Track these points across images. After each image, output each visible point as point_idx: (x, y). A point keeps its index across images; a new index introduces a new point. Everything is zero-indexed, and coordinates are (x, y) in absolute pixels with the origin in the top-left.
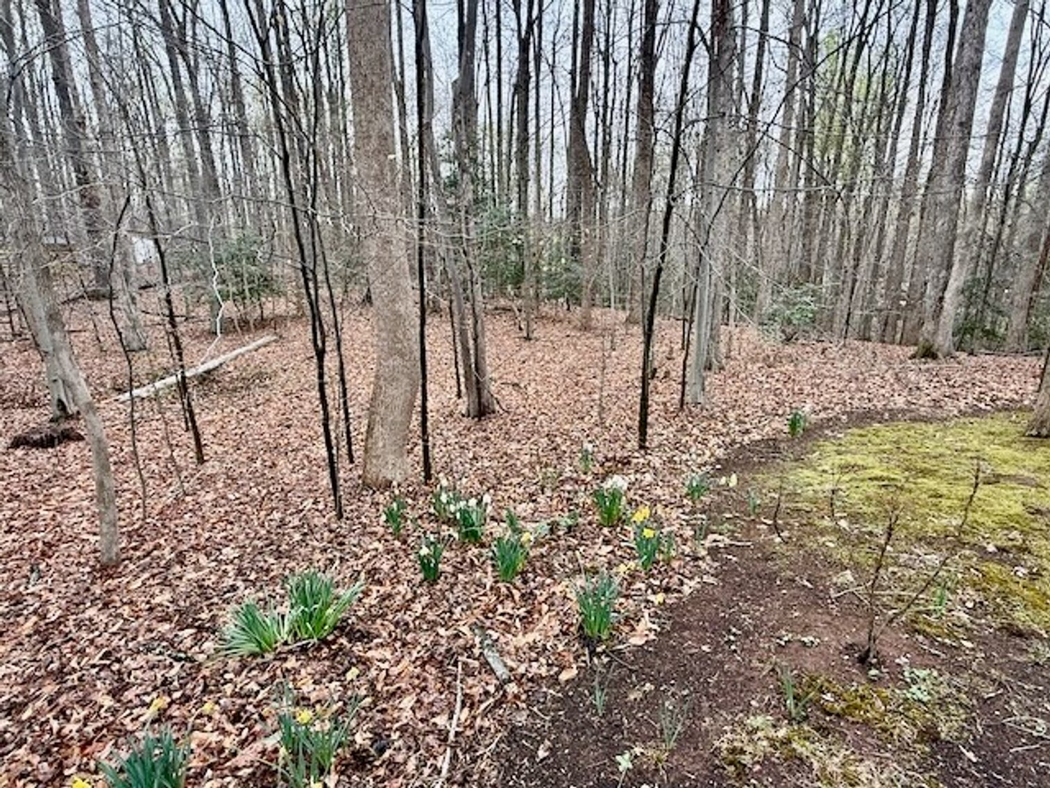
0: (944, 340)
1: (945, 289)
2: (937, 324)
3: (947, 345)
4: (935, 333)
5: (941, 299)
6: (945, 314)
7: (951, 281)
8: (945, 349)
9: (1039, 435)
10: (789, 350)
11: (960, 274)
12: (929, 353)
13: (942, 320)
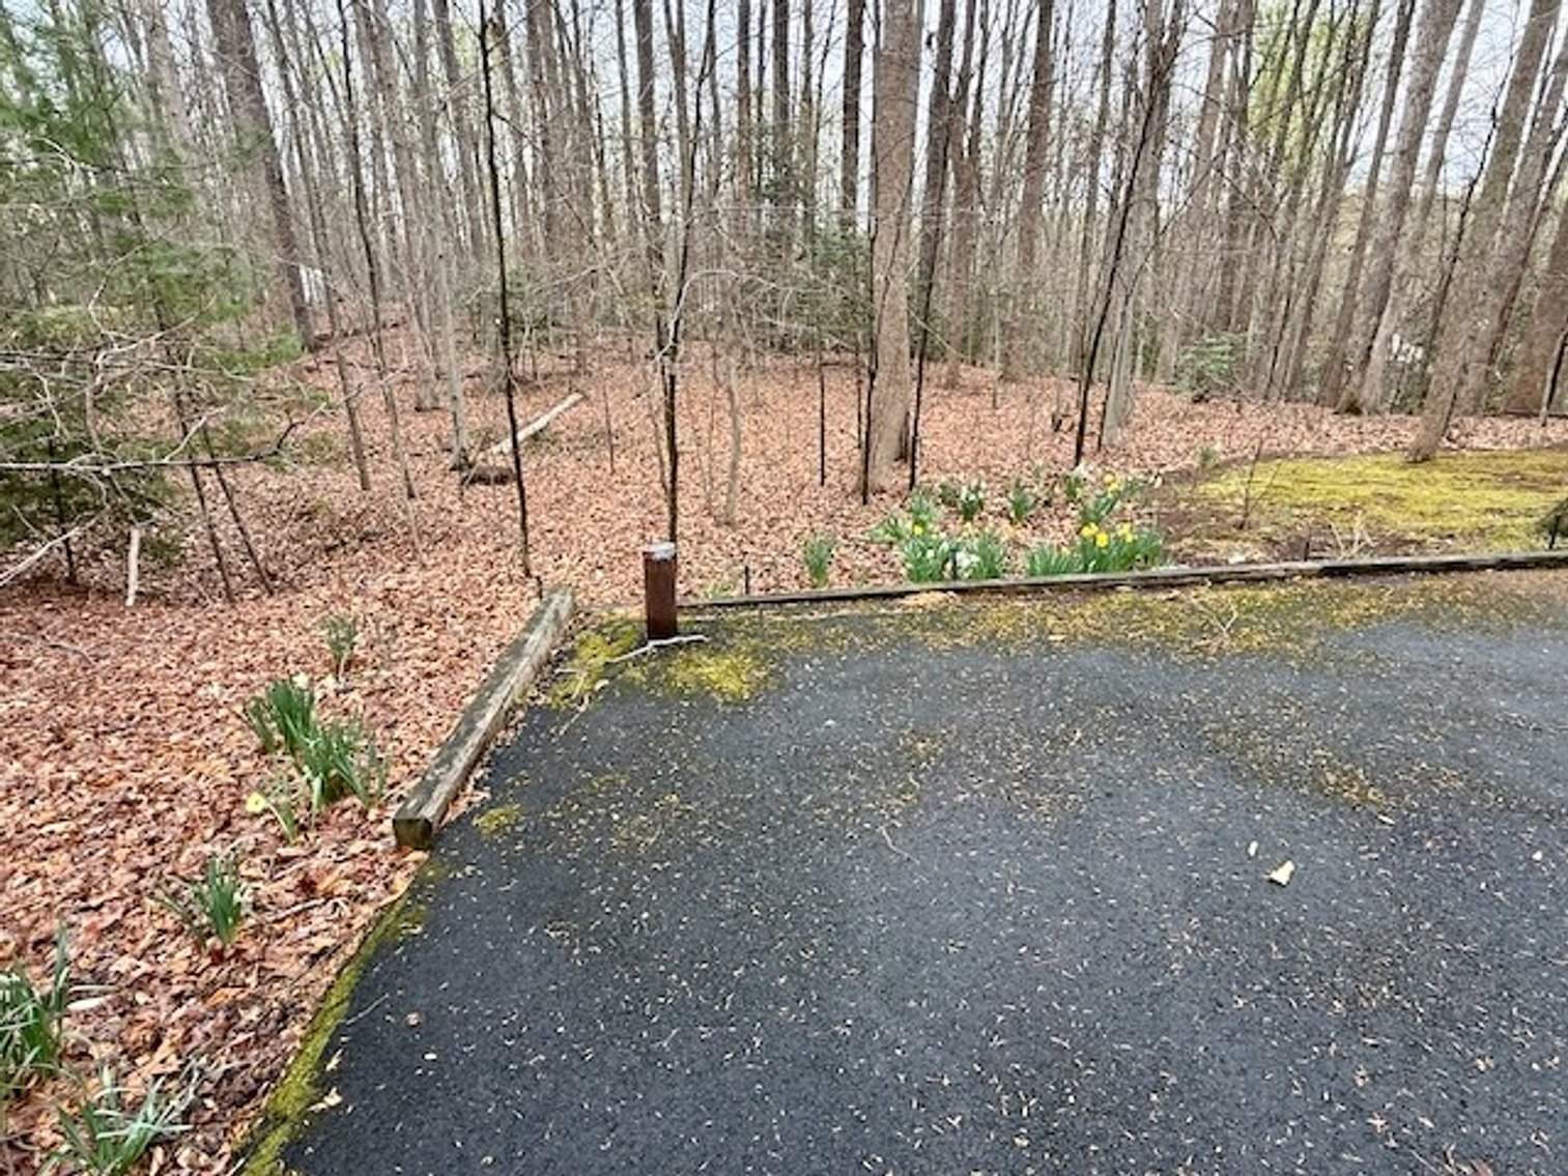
0: (1369, 394)
1: (1374, 337)
2: (1363, 376)
3: (1373, 399)
4: (1361, 385)
5: (1370, 348)
6: (1371, 364)
7: (1381, 329)
8: (1370, 404)
9: (1415, 462)
10: (1201, 408)
11: (1391, 320)
12: (1354, 409)
13: (1369, 371)
